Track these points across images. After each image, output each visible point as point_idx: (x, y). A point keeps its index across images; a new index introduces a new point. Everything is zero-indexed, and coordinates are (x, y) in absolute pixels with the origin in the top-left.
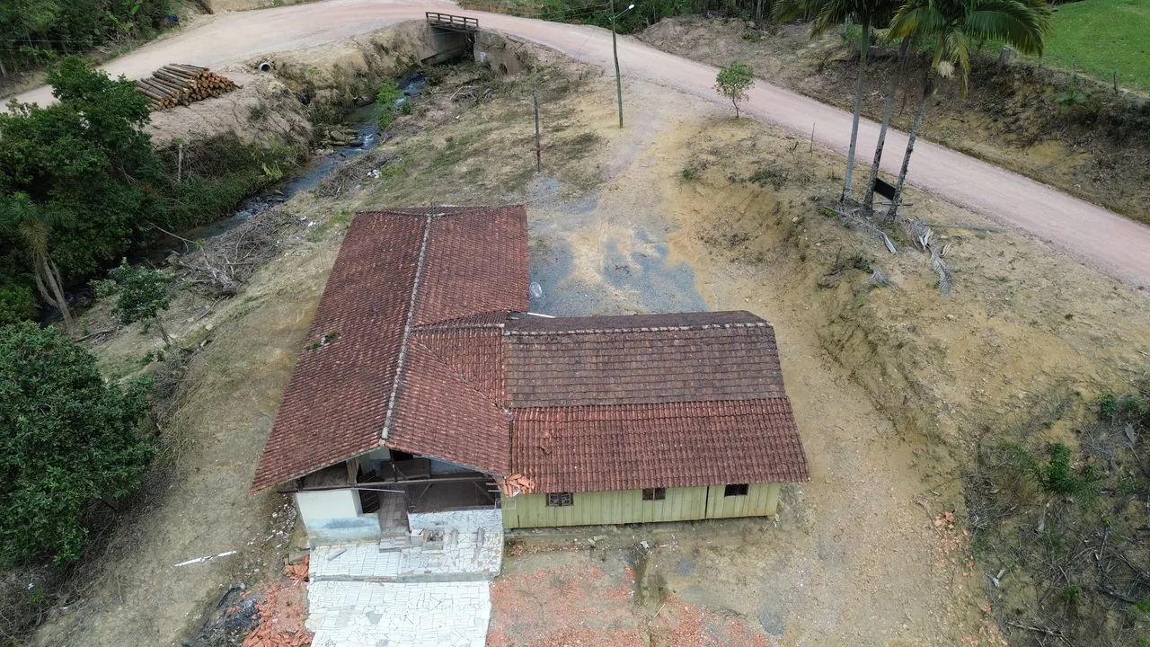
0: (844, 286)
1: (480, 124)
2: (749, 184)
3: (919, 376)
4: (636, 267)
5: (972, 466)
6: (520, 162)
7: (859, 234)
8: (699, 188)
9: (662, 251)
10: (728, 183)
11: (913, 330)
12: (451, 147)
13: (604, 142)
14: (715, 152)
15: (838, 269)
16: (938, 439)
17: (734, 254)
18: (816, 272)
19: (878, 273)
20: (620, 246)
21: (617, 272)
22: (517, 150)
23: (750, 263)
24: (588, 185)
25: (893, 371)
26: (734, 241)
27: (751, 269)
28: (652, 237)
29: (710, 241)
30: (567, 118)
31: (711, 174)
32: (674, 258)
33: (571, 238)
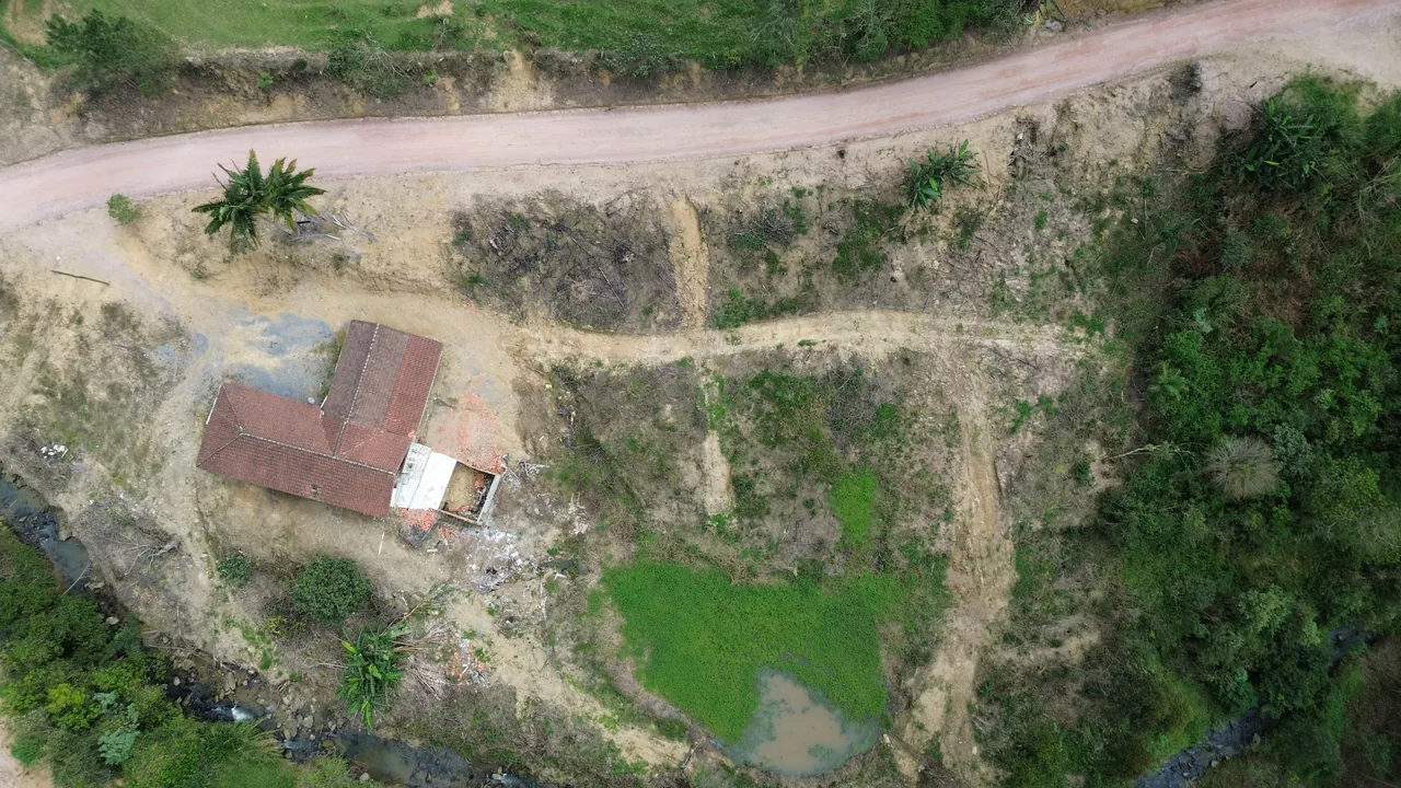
0: (348, 269)
1: (21, 365)
2: (236, 257)
3: (410, 277)
4: (273, 338)
5: (452, 285)
6: (117, 360)
7: (317, 242)
8: (218, 278)
9: (263, 319)
10: (227, 264)
11: (388, 264)
12: (50, 394)
13: (123, 302)
14: (182, 251)
15: (337, 267)
16: (438, 289)
17: (283, 288)
18: (331, 271)
19: (351, 255)
20: (251, 338)
21: (275, 349)
22: (96, 355)
23: (295, 285)
24: (174, 331)
25: (401, 281)
26: (274, 282)
27: (301, 287)
28: (250, 319)
29: (266, 293)
30: (59, 309)
31: (211, 266)
32: (274, 316)
33: (231, 360)
